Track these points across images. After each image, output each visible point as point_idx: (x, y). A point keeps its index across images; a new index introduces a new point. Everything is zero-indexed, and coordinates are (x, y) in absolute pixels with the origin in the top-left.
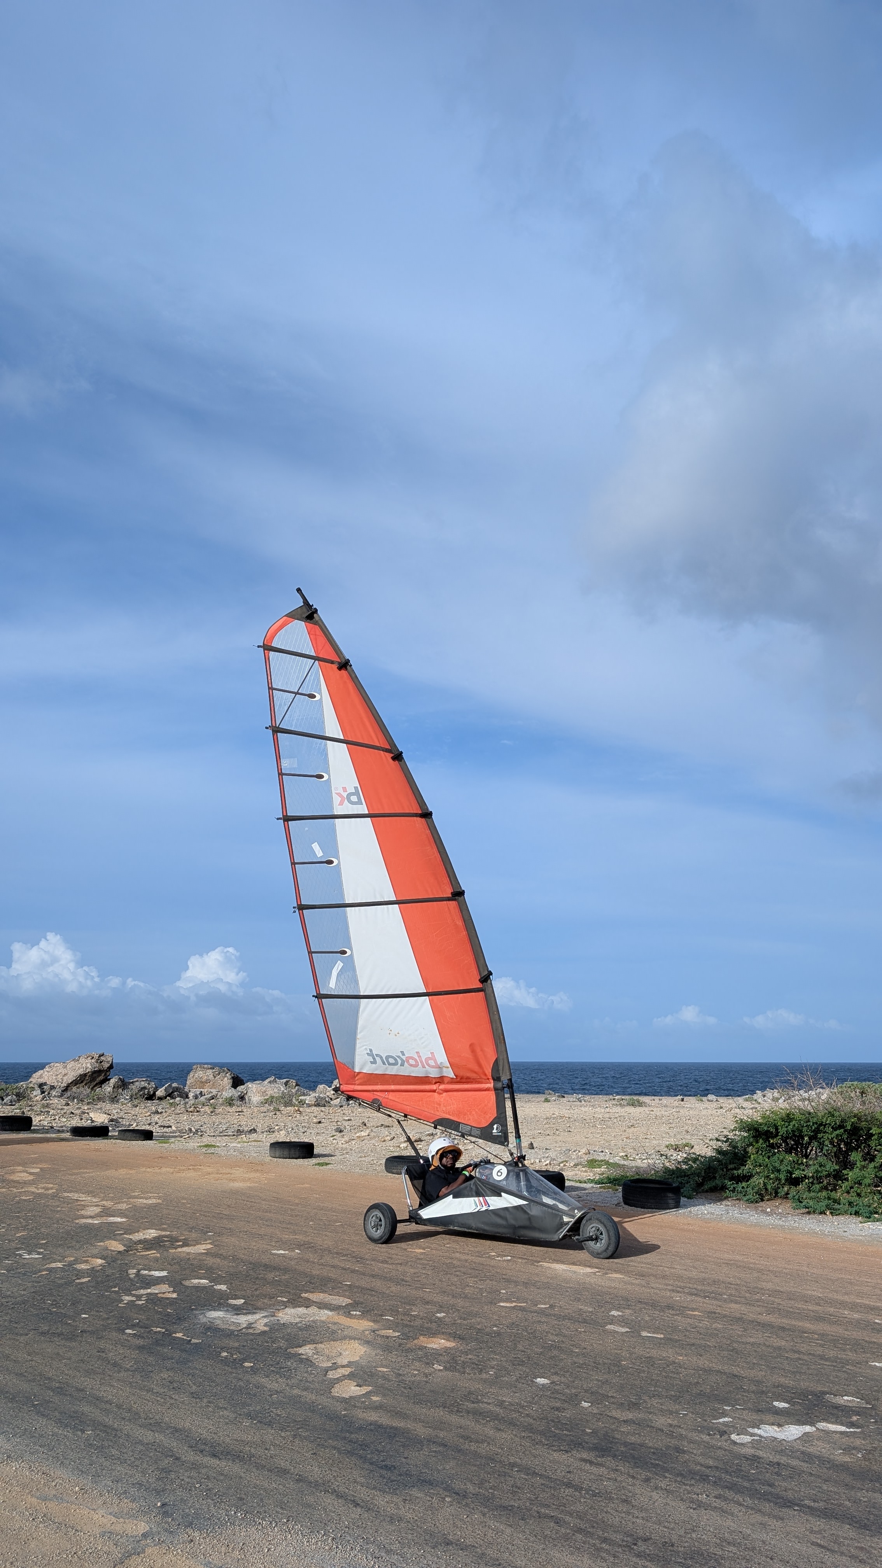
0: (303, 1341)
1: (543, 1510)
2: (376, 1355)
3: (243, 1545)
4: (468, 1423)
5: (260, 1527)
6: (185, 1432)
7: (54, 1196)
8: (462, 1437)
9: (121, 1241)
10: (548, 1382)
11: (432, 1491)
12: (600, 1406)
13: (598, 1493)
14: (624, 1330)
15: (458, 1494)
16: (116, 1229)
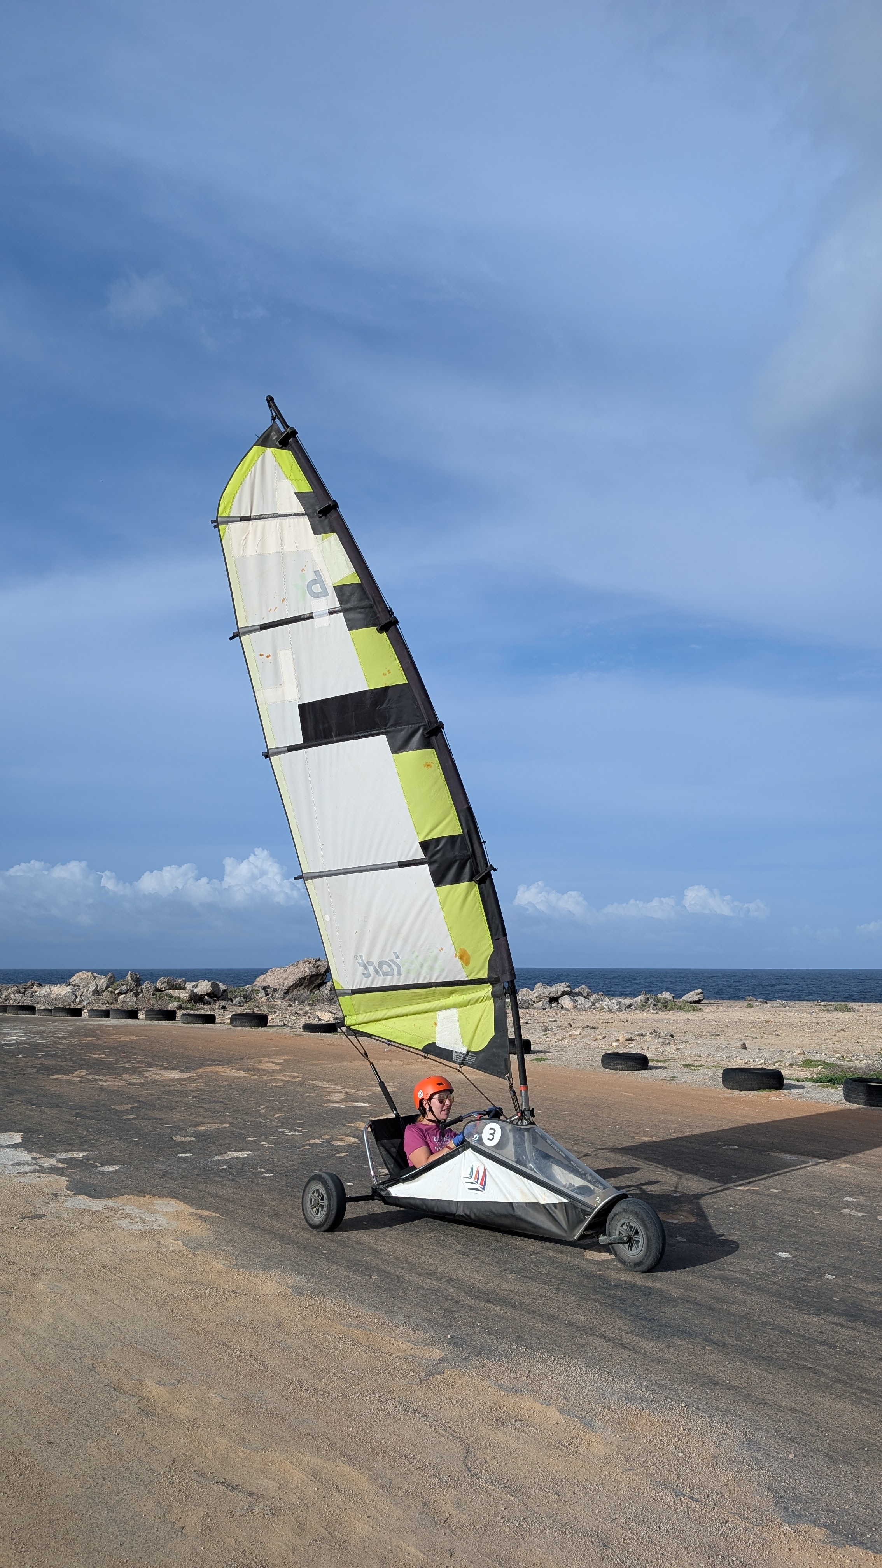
1: (800, 1362)
3: (529, 1372)
4: (718, 1287)
5: (541, 1360)
6: (459, 1281)
7: (301, 1084)
8: (714, 1298)
10: (790, 1256)
11: (692, 1340)
12: (844, 1278)
13: (853, 1352)
14: (861, 1214)
15: (717, 1344)
16: (361, 1112)
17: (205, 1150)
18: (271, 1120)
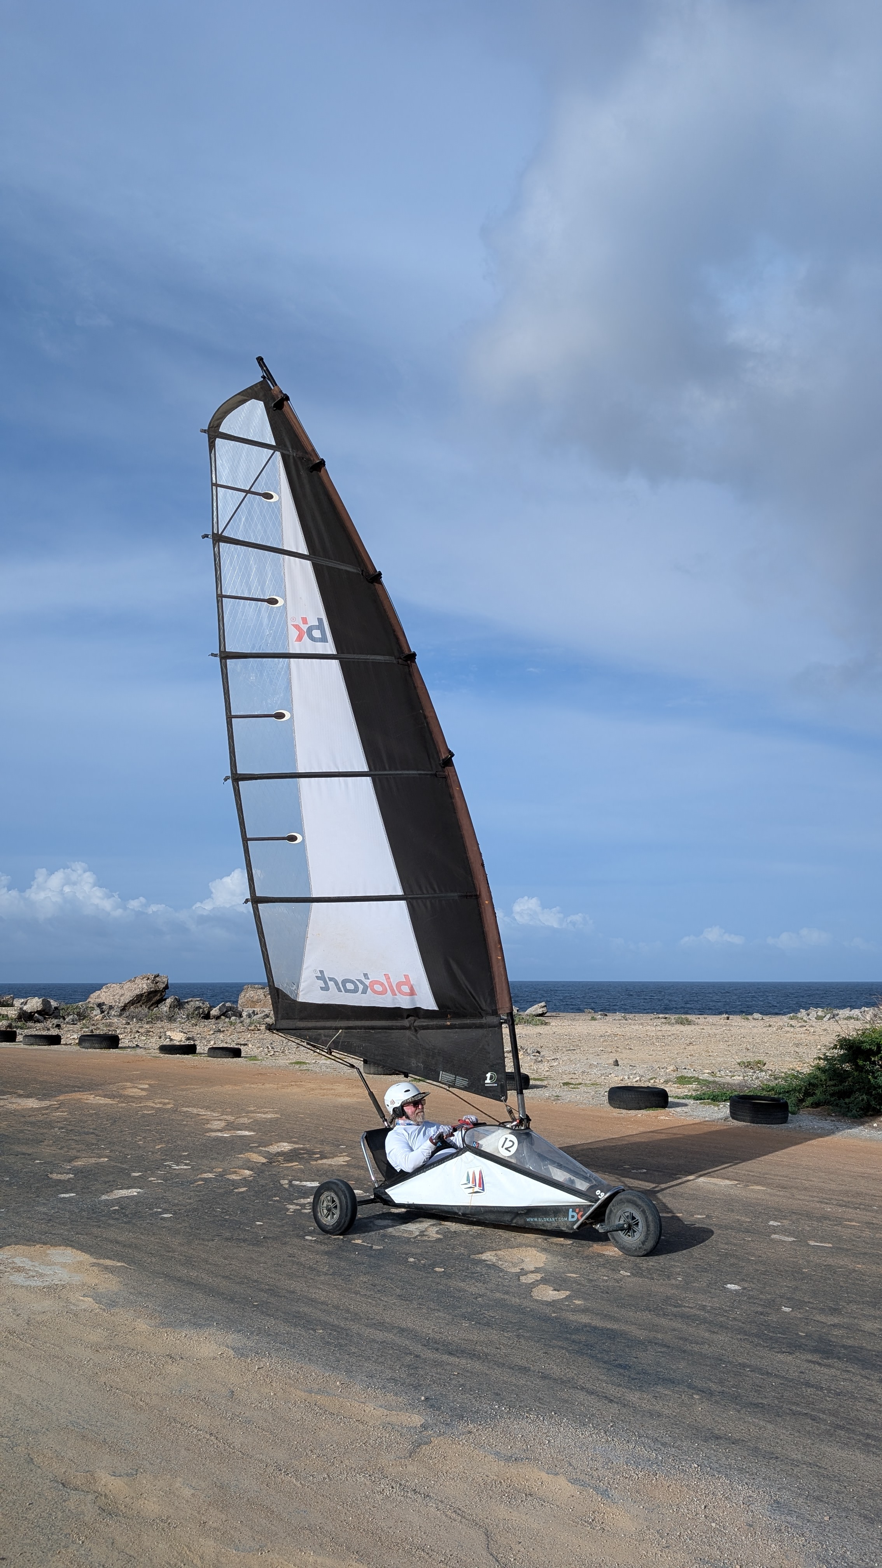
0: (482, 1248)
1: (794, 1408)
2: (559, 1261)
4: (680, 1326)
5: (530, 1421)
6: (412, 1331)
7: (175, 1111)
8: (681, 1338)
9: (260, 1153)
10: (739, 1288)
11: (676, 1389)
12: (801, 1311)
13: (841, 1393)
14: (791, 1239)
15: (703, 1391)
16: (248, 1142)
17: (88, 1188)
18: (153, 1153)
